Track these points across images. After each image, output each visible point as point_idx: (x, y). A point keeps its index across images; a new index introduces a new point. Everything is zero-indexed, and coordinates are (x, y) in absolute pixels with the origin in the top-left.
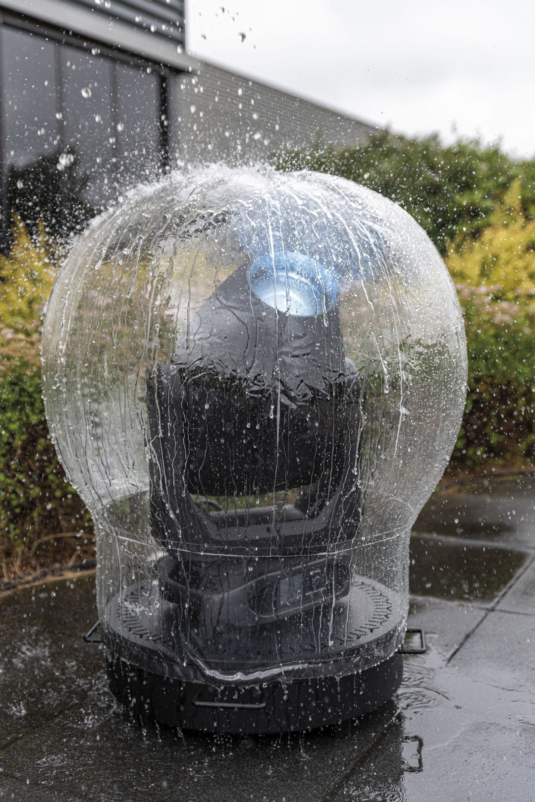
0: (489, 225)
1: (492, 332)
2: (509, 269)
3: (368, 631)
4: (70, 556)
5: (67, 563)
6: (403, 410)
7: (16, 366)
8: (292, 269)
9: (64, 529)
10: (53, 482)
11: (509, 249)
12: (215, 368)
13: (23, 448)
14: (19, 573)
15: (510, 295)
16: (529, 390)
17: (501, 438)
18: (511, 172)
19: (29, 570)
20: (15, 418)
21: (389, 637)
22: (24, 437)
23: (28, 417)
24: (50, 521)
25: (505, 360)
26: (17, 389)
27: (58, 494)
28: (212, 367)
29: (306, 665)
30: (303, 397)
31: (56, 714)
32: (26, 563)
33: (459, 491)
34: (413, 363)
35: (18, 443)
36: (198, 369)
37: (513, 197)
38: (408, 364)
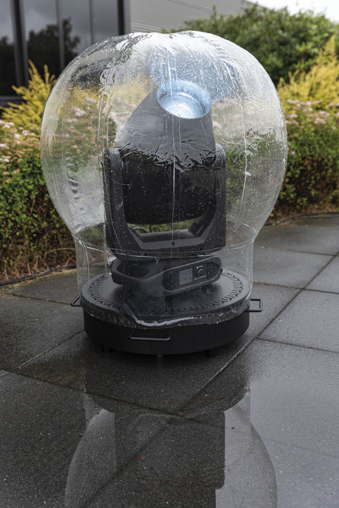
0: (316, 64)
1: (313, 129)
2: (326, 91)
3: (229, 299)
4: (66, 261)
5: (64, 264)
6: (247, 173)
7: (31, 152)
8: (182, 90)
9: (62, 246)
10: (54, 218)
11: (327, 79)
12: (137, 149)
13: (36, 199)
14: (38, 271)
15: (327, 107)
16: (335, 164)
17: (317, 192)
18: (332, 30)
19: (42, 269)
20: (31, 182)
21: (240, 302)
22: (37, 193)
23: (38, 182)
24: (54, 241)
25: (320, 145)
26: (31, 165)
27: (57, 226)
28: (135, 148)
29: (193, 318)
30: (188, 166)
31: (56, 345)
32: (40, 265)
33: (291, 223)
34: (253, 146)
35: (33, 197)
36: (128, 150)
37: (331, 47)
38: (249, 146)
